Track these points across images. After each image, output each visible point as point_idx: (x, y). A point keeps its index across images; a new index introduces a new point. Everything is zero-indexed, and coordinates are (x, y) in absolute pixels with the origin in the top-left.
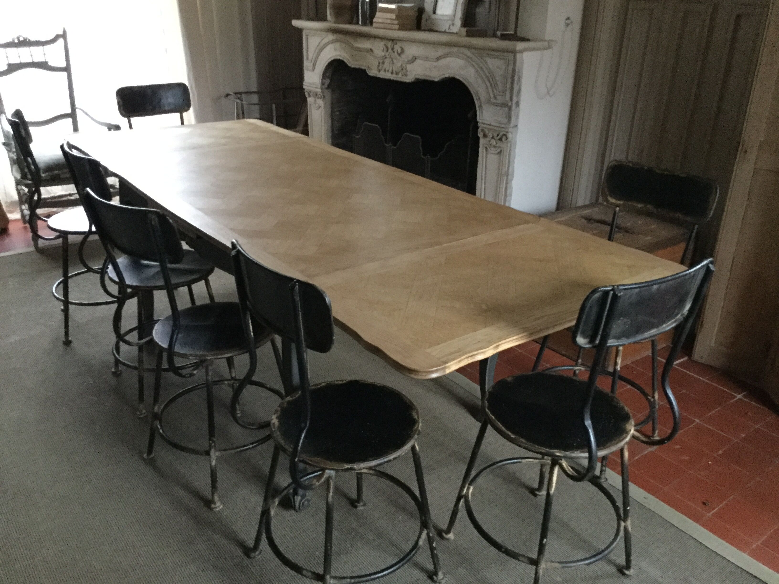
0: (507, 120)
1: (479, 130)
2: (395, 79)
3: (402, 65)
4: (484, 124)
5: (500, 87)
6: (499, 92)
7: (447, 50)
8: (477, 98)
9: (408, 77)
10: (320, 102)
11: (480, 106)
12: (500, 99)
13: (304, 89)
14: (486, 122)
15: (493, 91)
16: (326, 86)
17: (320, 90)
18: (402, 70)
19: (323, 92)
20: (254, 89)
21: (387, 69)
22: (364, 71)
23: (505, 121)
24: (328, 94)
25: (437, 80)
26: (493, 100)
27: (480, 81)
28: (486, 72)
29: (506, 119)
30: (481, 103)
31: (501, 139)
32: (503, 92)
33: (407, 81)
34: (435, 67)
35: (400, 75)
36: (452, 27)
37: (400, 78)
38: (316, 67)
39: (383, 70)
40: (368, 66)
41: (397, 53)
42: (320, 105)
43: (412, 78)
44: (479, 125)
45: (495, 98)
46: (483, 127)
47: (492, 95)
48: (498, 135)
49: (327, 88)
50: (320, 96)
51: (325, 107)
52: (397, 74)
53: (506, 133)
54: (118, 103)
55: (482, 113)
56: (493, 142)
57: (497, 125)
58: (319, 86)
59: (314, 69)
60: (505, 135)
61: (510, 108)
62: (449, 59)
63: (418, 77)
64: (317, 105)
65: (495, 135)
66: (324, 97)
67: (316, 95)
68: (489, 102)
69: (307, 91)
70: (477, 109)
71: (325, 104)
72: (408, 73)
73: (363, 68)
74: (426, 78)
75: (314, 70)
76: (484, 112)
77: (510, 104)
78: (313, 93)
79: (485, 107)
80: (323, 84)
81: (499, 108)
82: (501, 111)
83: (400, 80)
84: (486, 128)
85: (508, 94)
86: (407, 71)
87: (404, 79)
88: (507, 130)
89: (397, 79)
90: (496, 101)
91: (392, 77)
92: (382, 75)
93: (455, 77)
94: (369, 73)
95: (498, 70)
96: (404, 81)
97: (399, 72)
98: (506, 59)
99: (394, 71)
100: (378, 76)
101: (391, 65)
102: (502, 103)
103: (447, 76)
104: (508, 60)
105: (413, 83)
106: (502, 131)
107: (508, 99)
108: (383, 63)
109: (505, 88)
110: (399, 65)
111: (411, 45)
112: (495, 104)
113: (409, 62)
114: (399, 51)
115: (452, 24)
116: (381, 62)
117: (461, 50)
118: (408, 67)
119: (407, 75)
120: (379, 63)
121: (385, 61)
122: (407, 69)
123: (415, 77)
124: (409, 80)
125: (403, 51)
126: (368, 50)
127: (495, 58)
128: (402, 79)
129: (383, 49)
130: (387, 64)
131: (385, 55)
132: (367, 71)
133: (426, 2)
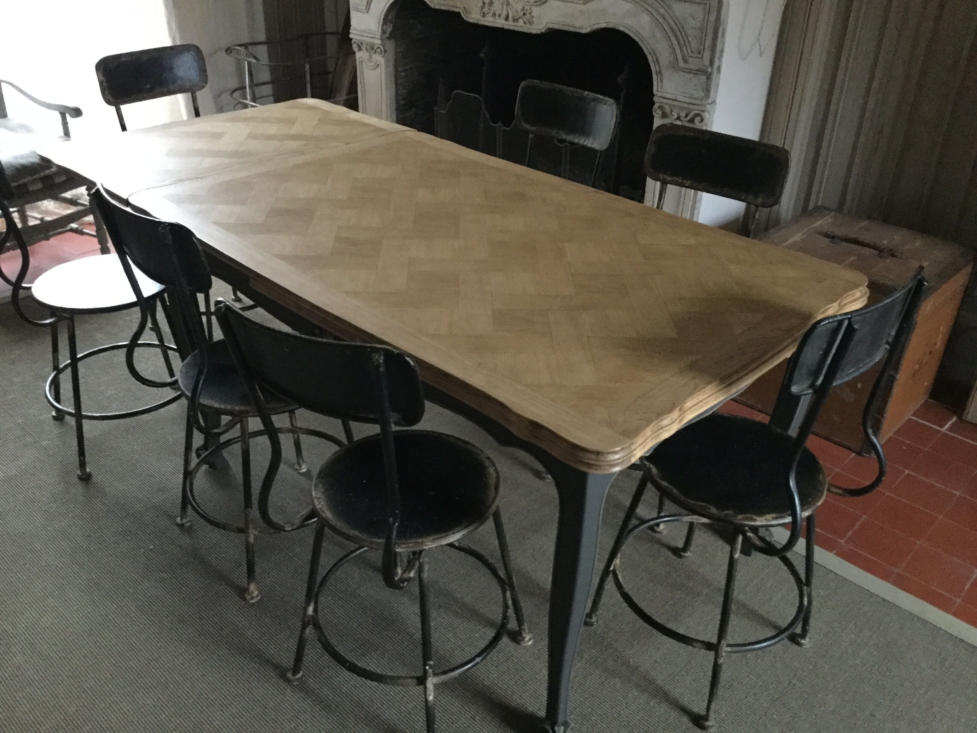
0: (703, 94)
1: (656, 106)
2: (512, 28)
3: (523, 9)
4: (664, 98)
5: (694, 44)
6: (692, 52)
8: (655, 59)
9: (534, 27)
10: (379, 59)
11: (659, 73)
12: (693, 64)
13: (351, 39)
14: (668, 96)
15: (682, 51)
16: (388, 34)
17: (379, 42)
18: (524, 14)
19: (383, 45)
20: (262, 37)
21: (497, 13)
22: (459, 14)
23: (700, 94)
24: (390, 46)
25: (584, 31)
26: (682, 64)
27: (659, 35)
28: (671, 21)
29: (703, 91)
30: (660, 67)
31: (692, 122)
32: (699, 53)
33: (534, 32)
34: (582, 12)
35: (521, 22)
37: (521, 26)
38: (372, 6)
39: (491, 14)
40: (465, 8)
42: (378, 63)
43: (541, 27)
44: (655, 99)
45: (686, 61)
46: (662, 103)
47: (680, 57)
48: (687, 116)
49: (389, 38)
50: (378, 50)
51: (386, 68)
52: (515, 20)
53: (701, 113)
54: (101, 83)
55: (661, 81)
57: (689, 101)
58: (378, 35)
59: (369, 9)
60: (697, 115)
61: (709, 77)
62: (607, 2)
63: (551, 26)
64: (373, 64)
65: (683, 114)
66: (385, 51)
67: (372, 48)
68: (674, 66)
69: (355, 42)
70: (654, 76)
71: (387, 61)
72: (534, 20)
73: (456, 10)
74: (566, 28)
75: (368, 12)
76: (665, 81)
77: (709, 70)
78: (367, 44)
79: (666, 74)
80: (384, 32)
81: (691, 76)
82: (695, 81)
83: (521, 30)
84: (667, 104)
85: (707, 55)
86: (533, 17)
87: (528, 29)
88: (702, 108)
89: (516, 29)
90: (686, 66)
91: (509, 25)
92: (489, 21)
93: (617, 28)
94: (465, 18)
95: (692, 19)
96: (529, 31)
97: (520, 18)
98: (706, 4)
99: (510, 17)
100: (481, 23)
101: (505, 6)
102: (696, 68)
103: (603, 26)
104: (708, 5)
105: (542, 34)
106: (695, 110)
107: (707, 62)
108: (491, 3)
109: (702, 47)
110: (520, 7)
112: (684, 71)
113: (537, 4)
116: (487, 2)
118: (535, 11)
119: (533, 23)
120: (484, 4)
121: (493, 0)
122: (533, 14)
123: (547, 27)
124: (538, 30)
127: (685, 2)
128: (525, 28)
130: (497, 5)
132: (462, 14)
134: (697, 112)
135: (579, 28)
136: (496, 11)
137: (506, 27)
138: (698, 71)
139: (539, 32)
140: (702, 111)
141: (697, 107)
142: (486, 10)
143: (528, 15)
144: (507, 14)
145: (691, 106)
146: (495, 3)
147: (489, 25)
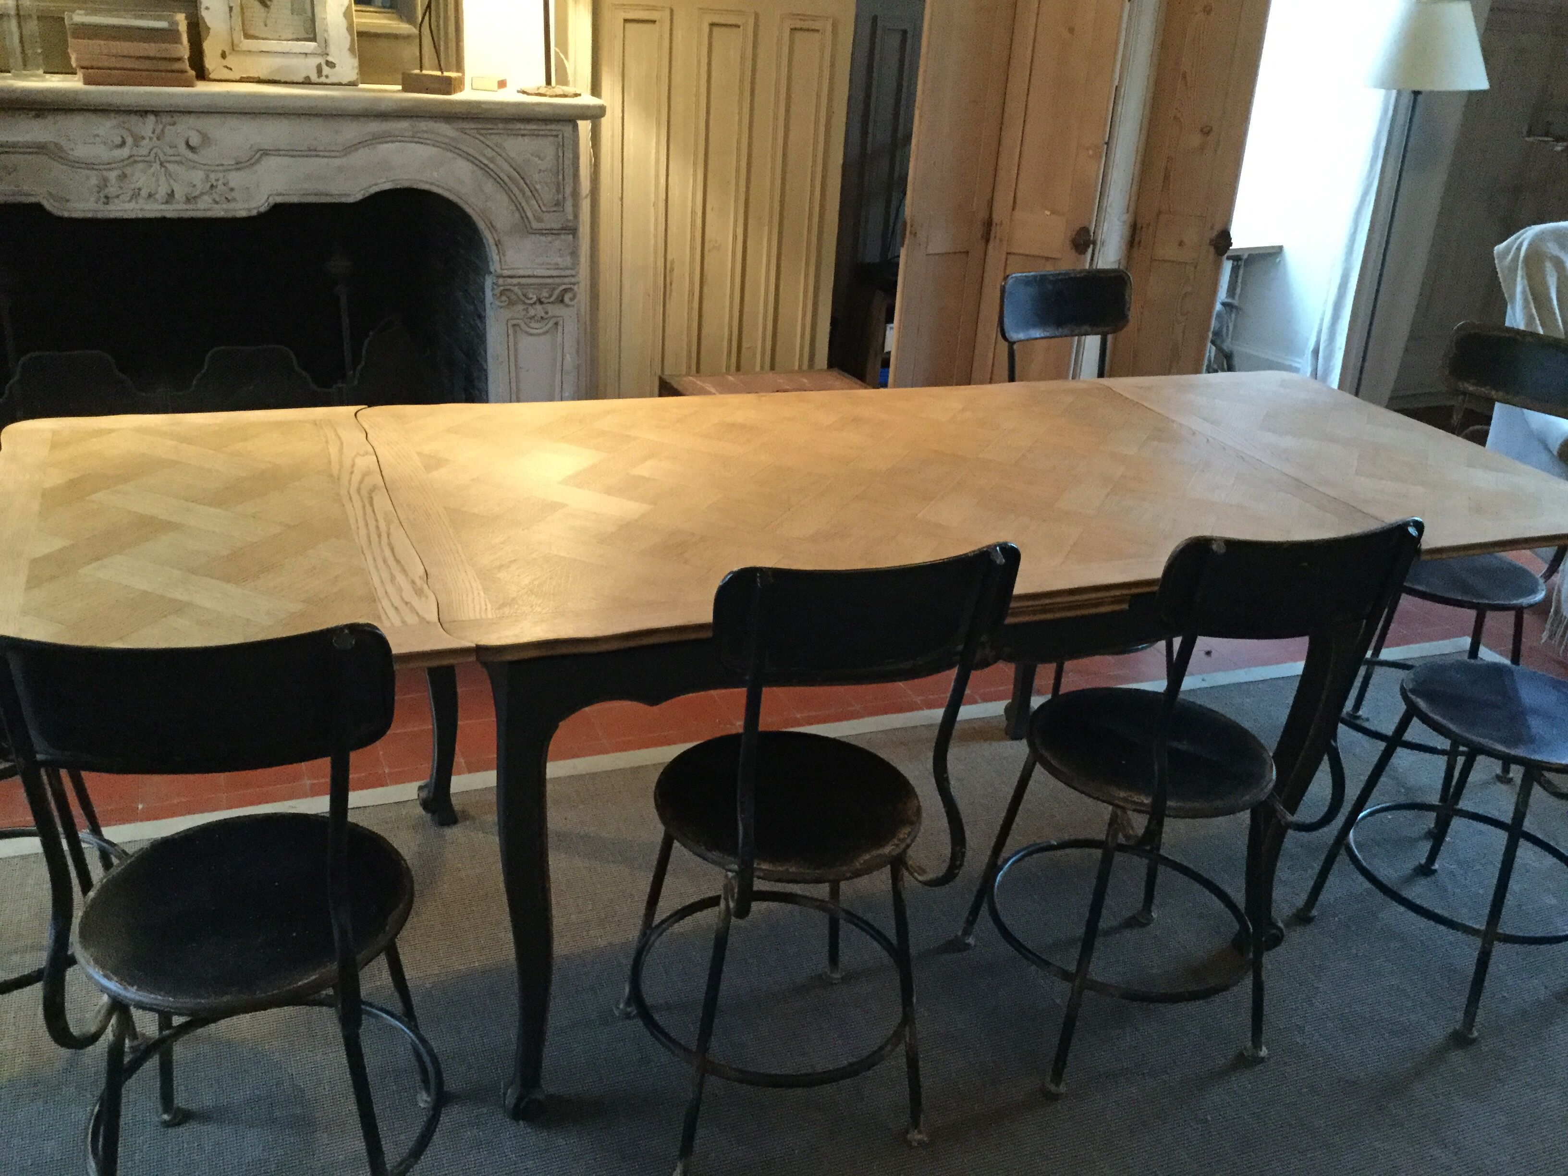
0: (572, 260)
2: (187, 214)
3: (209, 177)
4: (513, 277)
5: (546, 194)
6: (544, 205)
7: (375, 127)
8: (489, 224)
9: (235, 205)
11: (499, 242)
12: (552, 221)
14: (522, 272)
15: (531, 205)
18: (212, 187)
22: (38, 207)
23: (568, 260)
25: (351, 200)
26: (534, 224)
27: (491, 186)
28: (504, 164)
29: (571, 256)
30: (498, 234)
31: (561, 301)
32: (557, 205)
33: (243, 214)
34: (340, 169)
35: (206, 202)
36: (326, 70)
37: (206, 209)
39: (125, 198)
40: (53, 193)
41: (188, 146)
43: (253, 205)
45: (540, 219)
46: (511, 285)
47: (529, 214)
48: (549, 295)
52: (192, 200)
53: (572, 286)
55: (504, 253)
56: (539, 310)
60: (566, 291)
61: (575, 235)
62: (386, 149)
63: (279, 200)
65: (544, 294)
68: (525, 228)
70: (494, 248)
72: (238, 194)
73: (33, 200)
74: (314, 200)
76: (510, 252)
77: (574, 226)
79: (511, 242)
81: (550, 238)
82: (558, 244)
83: (209, 214)
84: (519, 284)
85: (569, 205)
86: (232, 190)
87: (226, 211)
88: (573, 280)
89: (199, 214)
90: (541, 226)
91: (171, 211)
92: (126, 209)
93: (415, 187)
94: (56, 212)
95: (537, 159)
96: (230, 215)
97: (202, 194)
98: (557, 136)
99: (177, 196)
100: (100, 215)
101: (163, 179)
102: (560, 226)
103: (387, 186)
104: (560, 136)
105: (261, 216)
106: (562, 284)
107: (571, 217)
108: (123, 177)
109: (561, 197)
110: (197, 176)
111: (232, 122)
112: (540, 232)
113: (239, 166)
114: (195, 141)
115: (328, 63)
116: (112, 175)
117: (424, 125)
118: (236, 179)
119: (235, 200)
120: (106, 180)
121: (128, 171)
122: (232, 184)
123: (272, 201)
124: (249, 210)
125: (206, 139)
126: (40, 148)
127: (523, 135)
128: (219, 212)
129: (118, 140)
130: (141, 178)
131: (130, 157)
132: (46, 205)
133: (207, 8)
134: (564, 287)
135: (341, 195)
136: (140, 189)
137: (169, 215)
138: (562, 229)
139: (254, 213)
140: (574, 284)
141: (566, 280)
142: (112, 190)
143: (221, 187)
144: (169, 192)
145: (557, 280)
146: (132, 175)
147: (126, 216)
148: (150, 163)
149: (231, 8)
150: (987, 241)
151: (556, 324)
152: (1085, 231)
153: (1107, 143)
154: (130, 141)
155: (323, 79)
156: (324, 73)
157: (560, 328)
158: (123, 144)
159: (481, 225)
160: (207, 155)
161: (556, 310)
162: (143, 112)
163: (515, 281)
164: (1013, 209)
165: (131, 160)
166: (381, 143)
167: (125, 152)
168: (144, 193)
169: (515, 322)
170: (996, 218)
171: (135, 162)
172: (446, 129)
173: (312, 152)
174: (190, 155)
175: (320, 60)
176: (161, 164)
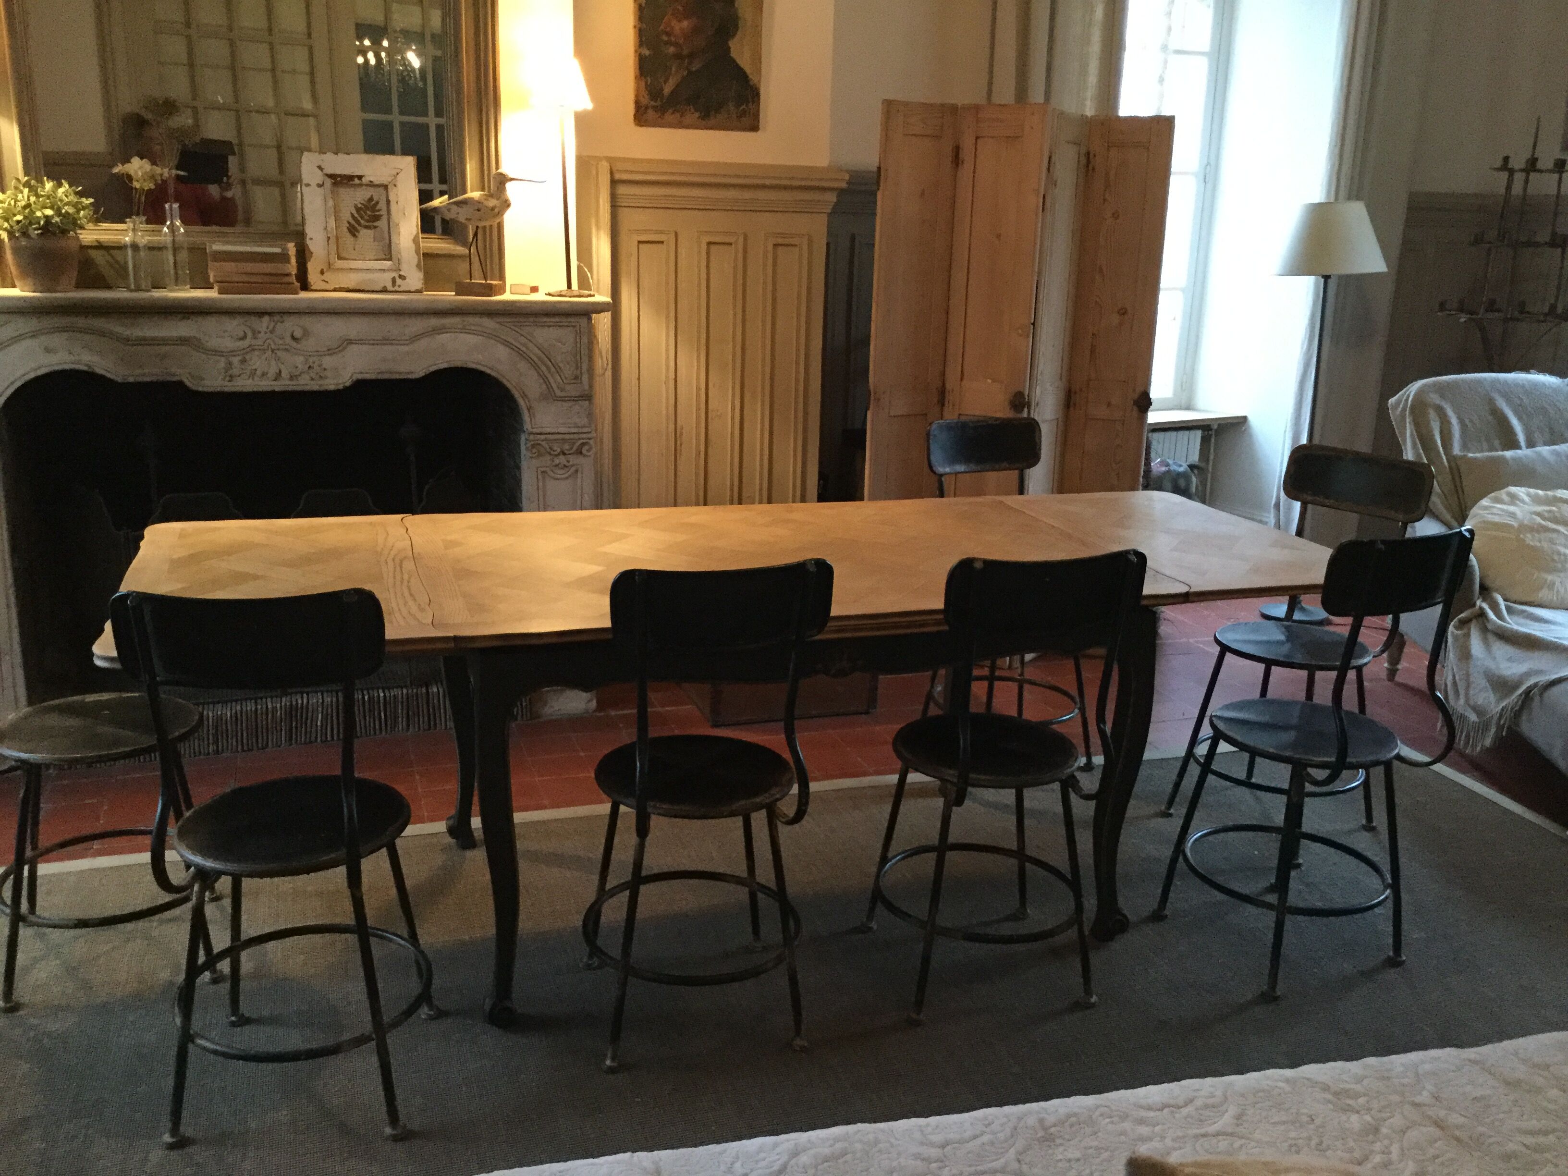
0: (588, 421)
1: (529, 446)
2: (290, 388)
3: (307, 360)
4: (541, 434)
5: (568, 370)
6: (566, 378)
7: (434, 322)
9: (326, 382)
11: (530, 406)
12: (572, 390)
14: (548, 430)
15: (555, 379)
18: (310, 368)
22: (181, 384)
23: (585, 421)
25: (415, 376)
26: (558, 393)
27: (522, 365)
28: (535, 349)
29: (587, 418)
30: (530, 402)
31: (579, 452)
32: (576, 378)
33: (332, 388)
34: (407, 354)
35: (305, 379)
36: (399, 281)
37: (306, 384)
39: (245, 377)
40: (191, 374)
41: (293, 338)
43: (340, 381)
44: (531, 437)
45: (562, 389)
46: (539, 441)
47: (554, 386)
48: (569, 449)
52: (295, 377)
53: (588, 442)
55: (536, 416)
56: (562, 459)
60: (583, 444)
61: (590, 400)
62: (444, 337)
63: (360, 377)
65: (566, 448)
68: (550, 396)
70: (524, 411)
72: (329, 373)
73: (175, 379)
74: (388, 376)
76: (540, 415)
77: (590, 394)
79: (541, 406)
81: (570, 404)
82: (577, 408)
83: (307, 388)
84: (545, 440)
85: (585, 378)
86: (325, 369)
87: (321, 385)
88: (593, 435)
89: (299, 388)
90: (563, 394)
91: (278, 386)
92: (245, 384)
93: (465, 366)
94: (194, 388)
95: (559, 344)
96: (322, 389)
97: (302, 373)
98: (575, 326)
99: (283, 375)
100: (226, 389)
101: (273, 363)
102: (578, 394)
103: (445, 366)
104: (578, 327)
105: (346, 389)
106: (579, 439)
107: (587, 387)
108: (243, 361)
109: (579, 372)
110: (299, 360)
111: (327, 320)
112: (563, 399)
113: (330, 352)
114: (298, 334)
115: (400, 276)
116: (236, 360)
117: (471, 320)
118: (327, 361)
119: (326, 378)
120: (230, 364)
121: (247, 357)
122: (324, 366)
123: (354, 378)
124: (337, 384)
125: (306, 333)
126: (183, 341)
127: (549, 326)
128: (314, 386)
129: (242, 334)
130: (257, 362)
131: (250, 346)
132: (187, 383)
133: (311, 239)
134: (582, 441)
135: (407, 373)
136: (256, 370)
137: (277, 389)
138: (577, 397)
139: (341, 387)
140: (590, 439)
141: (584, 436)
142: (235, 371)
143: (316, 368)
144: (278, 371)
145: (576, 436)
146: (251, 359)
147: (245, 390)
148: (264, 351)
149: (329, 238)
150: (943, 405)
151: (577, 471)
152: (1020, 394)
153: (1033, 324)
154: (250, 334)
155: (396, 288)
156: (397, 284)
157: (579, 475)
158: (244, 337)
159: (517, 395)
160: (309, 344)
161: (574, 460)
162: (261, 313)
163: (543, 437)
164: (962, 379)
165: (252, 349)
166: (439, 334)
167: (246, 343)
168: (259, 373)
169: (543, 469)
170: (948, 386)
171: (254, 350)
172: (489, 323)
173: (386, 341)
174: (294, 344)
175: (395, 274)
176: (273, 351)
